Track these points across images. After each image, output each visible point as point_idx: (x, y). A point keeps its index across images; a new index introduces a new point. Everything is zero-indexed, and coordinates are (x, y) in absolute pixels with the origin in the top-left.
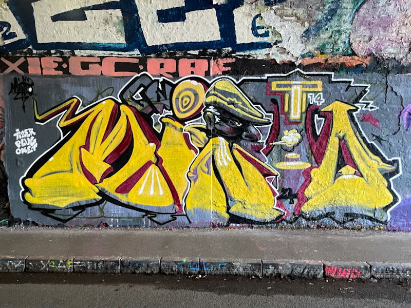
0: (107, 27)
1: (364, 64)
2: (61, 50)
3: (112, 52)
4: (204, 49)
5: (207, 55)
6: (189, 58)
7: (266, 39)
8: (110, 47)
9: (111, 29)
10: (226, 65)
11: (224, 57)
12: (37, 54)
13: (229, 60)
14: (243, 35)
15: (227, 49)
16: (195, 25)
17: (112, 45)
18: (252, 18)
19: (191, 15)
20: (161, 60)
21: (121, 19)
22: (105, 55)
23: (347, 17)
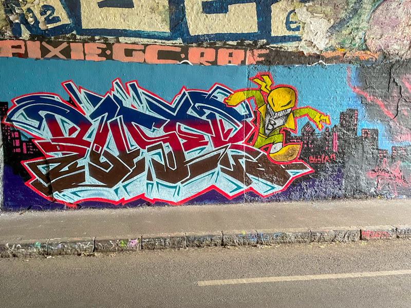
0: (153, 15)
1: (374, 58)
2: (106, 37)
3: (156, 40)
4: (242, 41)
5: (244, 46)
6: (227, 48)
7: (297, 33)
8: (155, 35)
9: (157, 18)
10: (260, 56)
11: (259, 49)
12: (80, 39)
13: (264, 51)
14: (278, 28)
15: (262, 40)
16: (236, 17)
17: (156, 34)
18: (287, 13)
19: (233, 8)
20: (203, 50)
21: (167, 8)
22: (149, 43)
23: (365, 17)
